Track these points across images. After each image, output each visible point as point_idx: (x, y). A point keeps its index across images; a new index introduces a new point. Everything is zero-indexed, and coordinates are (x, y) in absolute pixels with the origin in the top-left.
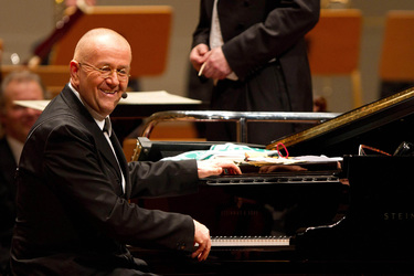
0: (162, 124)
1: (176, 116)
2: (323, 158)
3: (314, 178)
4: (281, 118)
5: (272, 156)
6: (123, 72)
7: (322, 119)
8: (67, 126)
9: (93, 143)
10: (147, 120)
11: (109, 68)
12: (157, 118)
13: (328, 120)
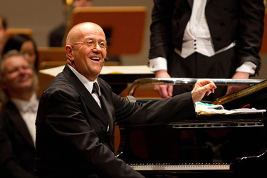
0: (141, 87)
1: (152, 81)
2: (254, 110)
3: (246, 123)
4: (223, 83)
5: (218, 109)
6: (102, 44)
7: (251, 83)
8: (60, 91)
9: (81, 102)
10: (129, 85)
11: (93, 42)
12: (138, 83)
13: (255, 84)
